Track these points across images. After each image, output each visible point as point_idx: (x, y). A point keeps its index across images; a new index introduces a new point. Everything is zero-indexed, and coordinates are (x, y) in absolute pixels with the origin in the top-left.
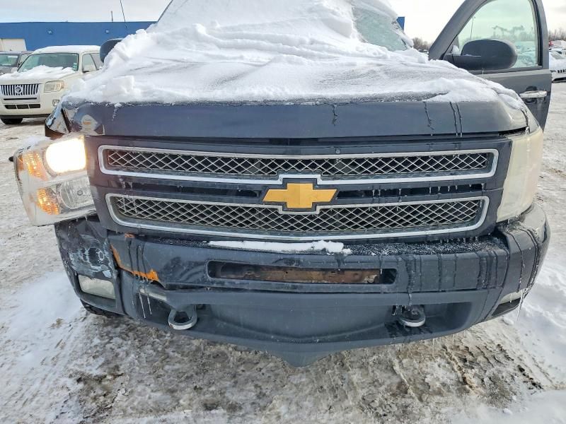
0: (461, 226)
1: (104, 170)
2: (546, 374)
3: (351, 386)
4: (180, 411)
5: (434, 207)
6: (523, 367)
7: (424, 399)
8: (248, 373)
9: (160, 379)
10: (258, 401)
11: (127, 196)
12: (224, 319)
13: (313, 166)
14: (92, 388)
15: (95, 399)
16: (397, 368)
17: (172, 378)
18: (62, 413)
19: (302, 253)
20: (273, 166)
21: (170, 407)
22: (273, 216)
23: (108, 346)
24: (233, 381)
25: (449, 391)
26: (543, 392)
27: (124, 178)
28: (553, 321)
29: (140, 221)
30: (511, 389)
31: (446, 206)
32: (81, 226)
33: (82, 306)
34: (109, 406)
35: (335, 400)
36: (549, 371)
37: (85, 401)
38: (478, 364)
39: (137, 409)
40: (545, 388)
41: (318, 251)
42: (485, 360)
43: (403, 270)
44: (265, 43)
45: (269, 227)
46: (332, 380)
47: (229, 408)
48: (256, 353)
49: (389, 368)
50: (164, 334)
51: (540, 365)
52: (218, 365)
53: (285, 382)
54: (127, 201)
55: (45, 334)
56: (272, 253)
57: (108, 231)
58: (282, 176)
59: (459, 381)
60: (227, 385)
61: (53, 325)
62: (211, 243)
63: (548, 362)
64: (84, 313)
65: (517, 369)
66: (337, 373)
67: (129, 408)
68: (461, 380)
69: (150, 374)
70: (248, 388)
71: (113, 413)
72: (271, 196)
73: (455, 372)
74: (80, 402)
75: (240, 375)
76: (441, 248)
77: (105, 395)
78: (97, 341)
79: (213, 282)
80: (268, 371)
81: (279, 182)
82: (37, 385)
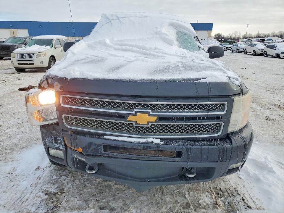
0: (212, 134)
1: (62, 105)
2: (254, 202)
3: (165, 203)
4: (89, 209)
5: (200, 126)
6: (244, 198)
7: (197, 210)
8: (120, 195)
9: (81, 195)
10: (123, 207)
11: (71, 116)
12: (109, 170)
13: (148, 106)
14: (52, 198)
15: (53, 202)
16: (187, 196)
17: (86, 195)
18: (39, 208)
19: (143, 143)
20: (132, 106)
21: (85, 208)
22: (131, 127)
23: (60, 180)
24: (113, 198)
25: (209, 207)
26: (251, 210)
27: (70, 108)
28: (261, 178)
29: (76, 126)
30: (237, 208)
31: (205, 125)
32: (51, 127)
33: (49, 161)
34: (58, 206)
35: (158, 208)
36: (256, 201)
37: (48, 203)
38: (224, 196)
39: (70, 208)
40: (253, 208)
41: (149, 142)
42: (227, 194)
43: (185, 152)
44: (135, 49)
45: (130, 131)
46: (157, 200)
47: (110, 210)
48: (125, 186)
49: (183, 196)
50: (84, 175)
51: (252, 198)
52: (107, 191)
53: (136, 200)
54: (71, 118)
55: (32, 173)
56: (130, 142)
57: (62, 130)
58: (135, 110)
59: (214, 203)
60: (110, 200)
61: (36, 169)
62: (105, 137)
63: (256, 197)
64: (50, 164)
65: (241, 199)
66: (160, 197)
67: (67, 207)
68: (215, 203)
69: (77, 193)
70: (119, 201)
71: (60, 209)
72: (130, 118)
73: (213, 199)
74: (46, 203)
75: (117, 195)
76: (202, 143)
77: (57, 201)
78: (55, 177)
79: (105, 154)
80: (129, 194)
81: (134, 113)
82: (28, 195)
